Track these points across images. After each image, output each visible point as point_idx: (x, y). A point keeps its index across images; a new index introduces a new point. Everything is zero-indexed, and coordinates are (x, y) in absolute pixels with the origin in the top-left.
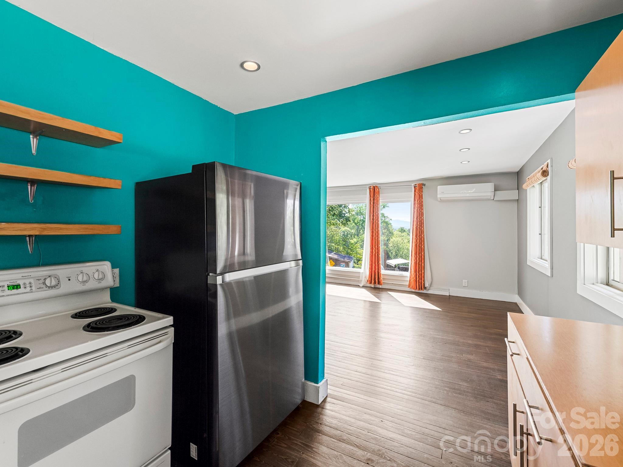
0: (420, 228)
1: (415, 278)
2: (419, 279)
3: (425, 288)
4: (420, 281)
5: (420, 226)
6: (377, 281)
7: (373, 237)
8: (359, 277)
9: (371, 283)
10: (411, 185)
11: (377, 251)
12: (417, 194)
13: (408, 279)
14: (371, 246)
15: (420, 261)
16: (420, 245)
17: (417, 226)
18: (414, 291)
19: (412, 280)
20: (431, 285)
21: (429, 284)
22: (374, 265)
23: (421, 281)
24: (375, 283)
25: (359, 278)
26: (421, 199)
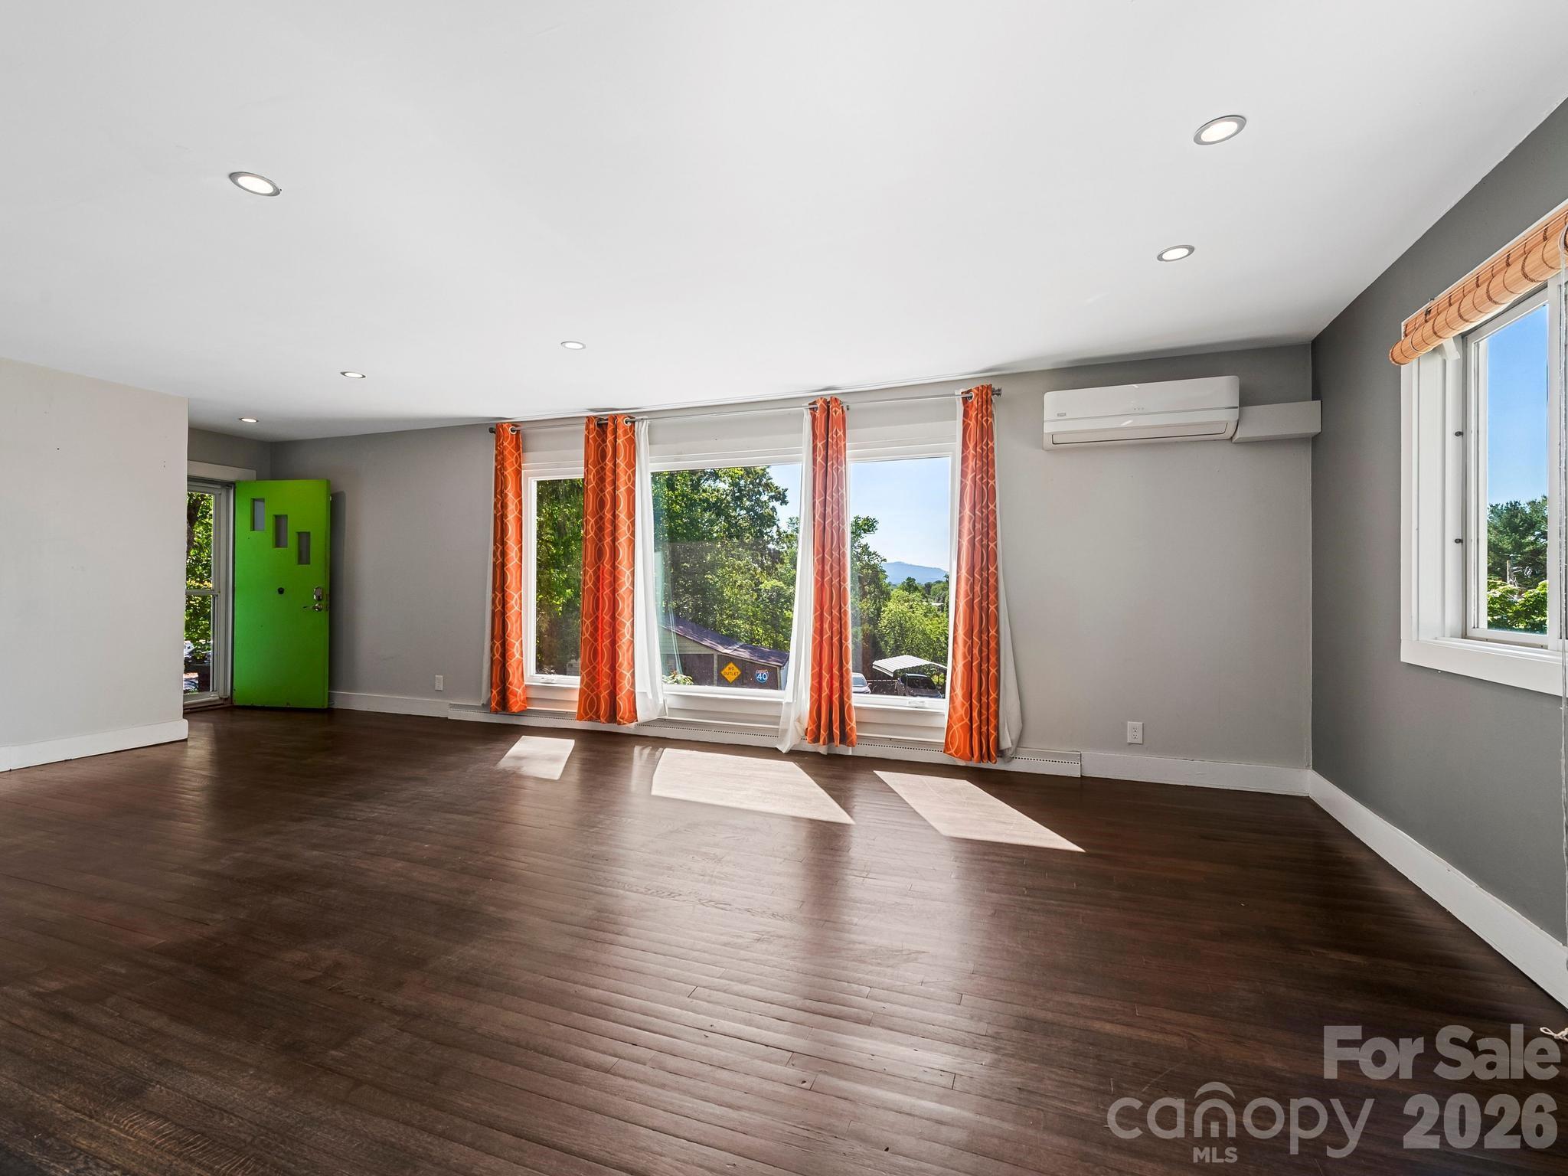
0: (985, 542)
1: (967, 720)
2: (981, 721)
3: (1001, 753)
4: (984, 729)
5: (985, 534)
6: (836, 731)
7: (823, 579)
8: (776, 719)
10: (954, 395)
11: (836, 626)
12: (972, 423)
13: (944, 722)
14: (816, 611)
15: (985, 659)
16: (985, 604)
17: (974, 537)
18: (962, 763)
19: (956, 727)
20: (1019, 742)
21: (1014, 737)
22: (826, 676)
23: (988, 729)
25: (778, 724)
26: (987, 441)
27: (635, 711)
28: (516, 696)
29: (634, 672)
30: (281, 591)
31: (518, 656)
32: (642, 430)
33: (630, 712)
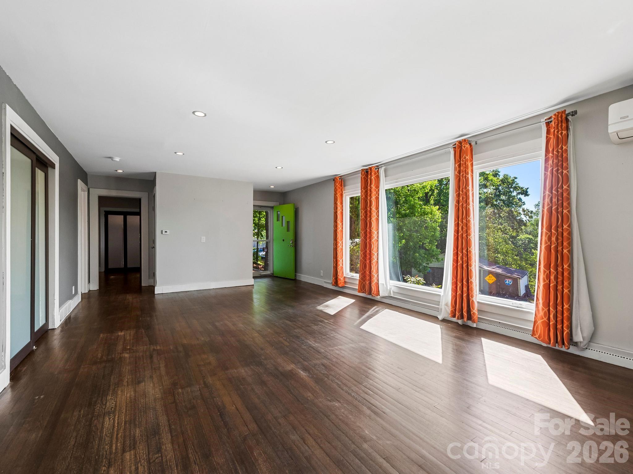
0: (560, 209)
1: (545, 319)
2: (556, 321)
3: (572, 342)
4: (559, 326)
5: (560, 205)
6: (465, 314)
8: (438, 303)
9: (454, 316)
10: (540, 122)
11: (465, 259)
12: (552, 136)
13: (532, 318)
15: (560, 283)
16: (560, 248)
17: (552, 207)
18: (544, 345)
19: (539, 322)
21: (585, 335)
22: (459, 285)
23: (562, 327)
24: (462, 317)
25: (439, 305)
26: (562, 146)
27: (379, 291)
28: (340, 281)
29: (378, 275)
30: (283, 240)
31: (341, 265)
32: (382, 171)
33: (377, 291)
